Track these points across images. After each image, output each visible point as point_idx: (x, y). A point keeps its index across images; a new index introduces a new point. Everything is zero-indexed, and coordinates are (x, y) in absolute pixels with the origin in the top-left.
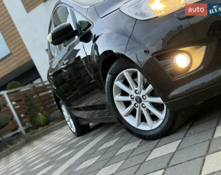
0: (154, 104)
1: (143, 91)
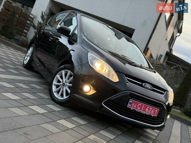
0: (67, 91)
1: (68, 84)
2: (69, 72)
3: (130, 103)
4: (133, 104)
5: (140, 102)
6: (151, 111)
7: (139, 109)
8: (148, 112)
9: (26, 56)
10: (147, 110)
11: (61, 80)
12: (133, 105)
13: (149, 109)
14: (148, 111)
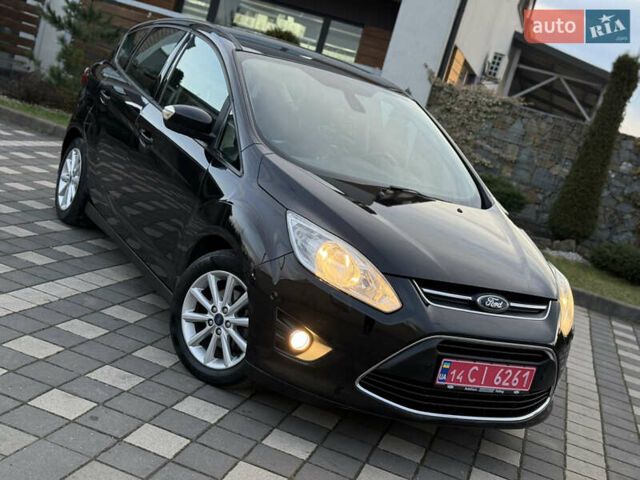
2: (231, 279)
3: (445, 371)
4: (454, 372)
5: (475, 360)
6: (510, 381)
7: (472, 381)
8: (500, 385)
9: (61, 181)
10: (498, 380)
11: (208, 305)
12: (453, 375)
13: (504, 376)
14: (503, 380)
